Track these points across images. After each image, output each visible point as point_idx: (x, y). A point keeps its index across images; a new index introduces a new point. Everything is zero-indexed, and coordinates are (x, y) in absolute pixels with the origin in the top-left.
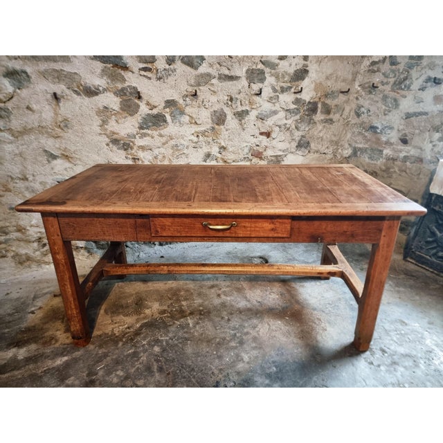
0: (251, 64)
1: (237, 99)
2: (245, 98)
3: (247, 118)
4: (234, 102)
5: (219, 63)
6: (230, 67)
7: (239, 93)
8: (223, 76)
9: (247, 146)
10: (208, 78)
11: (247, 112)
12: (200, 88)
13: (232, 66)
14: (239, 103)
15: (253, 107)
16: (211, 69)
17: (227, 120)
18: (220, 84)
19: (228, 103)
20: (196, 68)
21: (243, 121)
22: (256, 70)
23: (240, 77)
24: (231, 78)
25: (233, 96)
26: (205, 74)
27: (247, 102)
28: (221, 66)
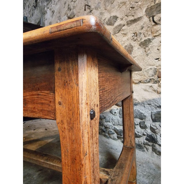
0: (149, 4)
1: (140, 33)
2: (147, 31)
3: (150, 46)
4: (138, 36)
5: (126, 16)
6: (133, 14)
7: (142, 29)
8: (129, 22)
9: (151, 69)
10: (119, 27)
11: (149, 41)
12: (116, 35)
13: (135, 13)
14: (142, 36)
15: (155, 35)
16: (122, 21)
17: (133, 51)
18: (129, 28)
19: (133, 39)
20: (113, 25)
21: (147, 48)
22: (154, 6)
23: (141, 17)
24: (135, 21)
25: (137, 32)
26: (118, 25)
27: (150, 33)
28: (128, 16)
